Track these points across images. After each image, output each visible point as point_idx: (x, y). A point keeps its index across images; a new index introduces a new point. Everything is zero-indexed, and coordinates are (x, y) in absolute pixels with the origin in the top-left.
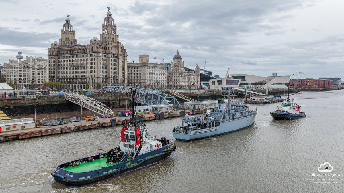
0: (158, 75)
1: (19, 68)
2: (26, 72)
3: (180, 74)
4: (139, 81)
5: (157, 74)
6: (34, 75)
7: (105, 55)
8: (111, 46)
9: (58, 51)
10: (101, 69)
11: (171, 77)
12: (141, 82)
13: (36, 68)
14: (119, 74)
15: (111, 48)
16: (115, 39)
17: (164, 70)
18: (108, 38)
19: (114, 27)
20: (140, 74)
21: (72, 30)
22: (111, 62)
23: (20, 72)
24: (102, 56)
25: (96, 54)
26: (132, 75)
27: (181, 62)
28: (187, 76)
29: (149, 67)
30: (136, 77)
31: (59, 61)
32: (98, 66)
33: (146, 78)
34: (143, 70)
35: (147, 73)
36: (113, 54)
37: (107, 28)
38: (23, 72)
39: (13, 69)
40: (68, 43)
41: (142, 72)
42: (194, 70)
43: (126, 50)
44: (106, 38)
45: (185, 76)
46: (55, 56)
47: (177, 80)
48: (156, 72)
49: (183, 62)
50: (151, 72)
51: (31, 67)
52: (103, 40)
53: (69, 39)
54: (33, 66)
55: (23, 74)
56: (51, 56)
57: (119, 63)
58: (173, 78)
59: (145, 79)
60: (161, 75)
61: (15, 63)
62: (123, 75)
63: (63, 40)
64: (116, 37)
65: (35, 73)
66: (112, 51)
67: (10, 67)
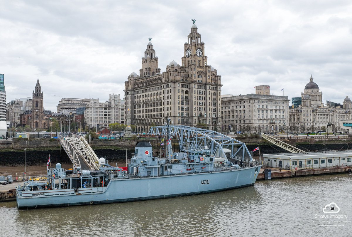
0: (274, 112)
1: (99, 108)
2: (108, 114)
3: (313, 111)
4: (242, 122)
5: (272, 111)
6: (116, 117)
7: (186, 85)
8: (195, 72)
9: (134, 85)
10: (179, 104)
11: (299, 115)
12: (246, 122)
13: (119, 108)
14: (207, 111)
15: (195, 75)
16: (201, 62)
17: (283, 105)
18: (192, 62)
19: (199, 46)
20: (245, 110)
21: (155, 56)
22: (194, 95)
23: (101, 113)
24: (180, 86)
25: (172, 84)
26: (233, 113)
27: (318, 92)
28: (326, 114)
29: (257, 101)
30: (239, 116)
31: (135, 97)
32: (176, 100)
33: (252, 116)
34: (248, 105)
35: (254, 109)
36: (198, 84)
37: (190, 47)
38: (103, 113)
39: (93, 110)
40: (149, 73)
41: (247, 109)
42: (342, 103)
43: (220, 76)
44: (189, 61)
45: (323, 114)
46: (131, 91)
47: (307, 120)
48: (269, 107)
49: (321, 92)
50: (261, 107)
51: (113, 106)
52: (185, 65)
53: (149, 68)
54: (116, 106)
55: (103, 115)
56: (126, 91)
57: (208, 96)
58: (302, 117)
59: (251, 118)
60: (280, 113)
61: (95, 102)
62: (215, 113)
63: (143, 71)
64: (203, 60)
65: (117, 114)
66: (197, 79)
67: (90, 107)
